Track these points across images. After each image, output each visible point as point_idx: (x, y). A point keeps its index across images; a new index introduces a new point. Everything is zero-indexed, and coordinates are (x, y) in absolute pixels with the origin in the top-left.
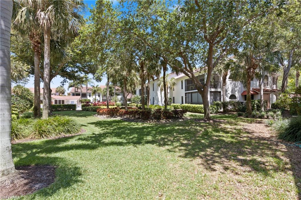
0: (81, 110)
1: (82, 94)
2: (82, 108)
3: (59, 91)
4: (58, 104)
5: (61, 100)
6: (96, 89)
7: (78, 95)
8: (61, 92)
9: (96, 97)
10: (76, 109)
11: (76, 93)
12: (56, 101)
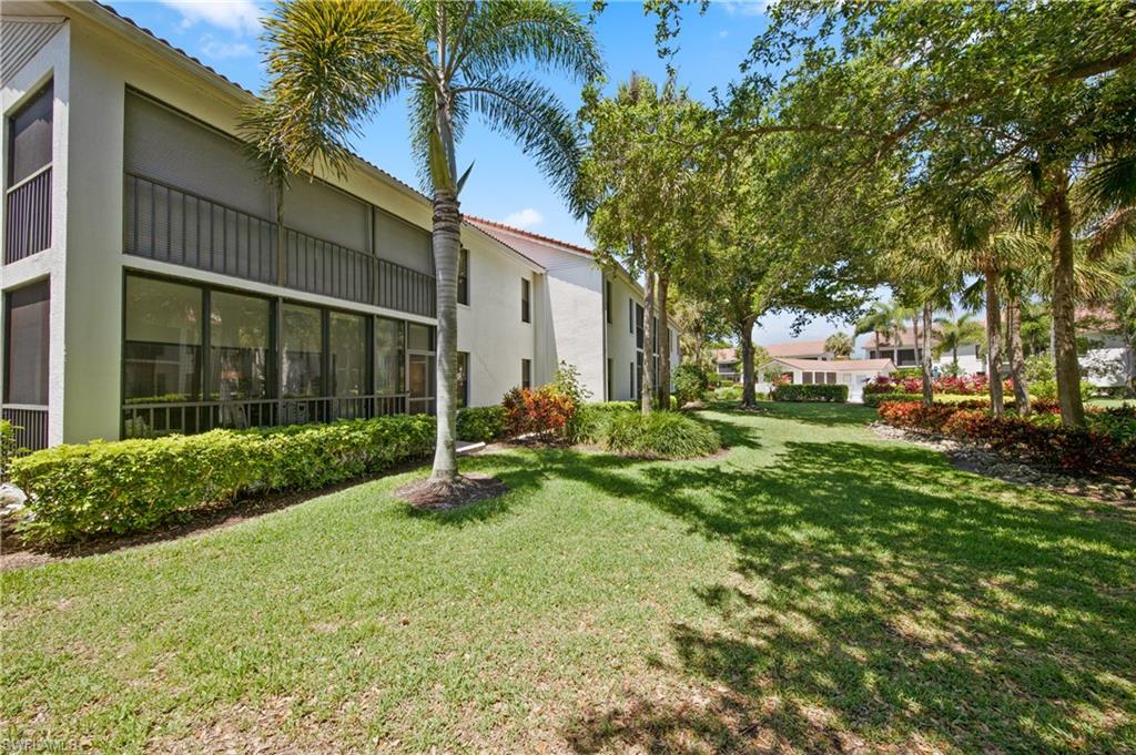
0: (860, 405)
1: (899, 352)
2: (864, 397)
3: (834, 347)
4: (814, 383)
5: (825, 372)
6: (957, 331)
7: (887, 354)
8: (839, 350)
9: (956, 361)
10: (849, 400)
11: (881, 349)
12: (807, 376)
